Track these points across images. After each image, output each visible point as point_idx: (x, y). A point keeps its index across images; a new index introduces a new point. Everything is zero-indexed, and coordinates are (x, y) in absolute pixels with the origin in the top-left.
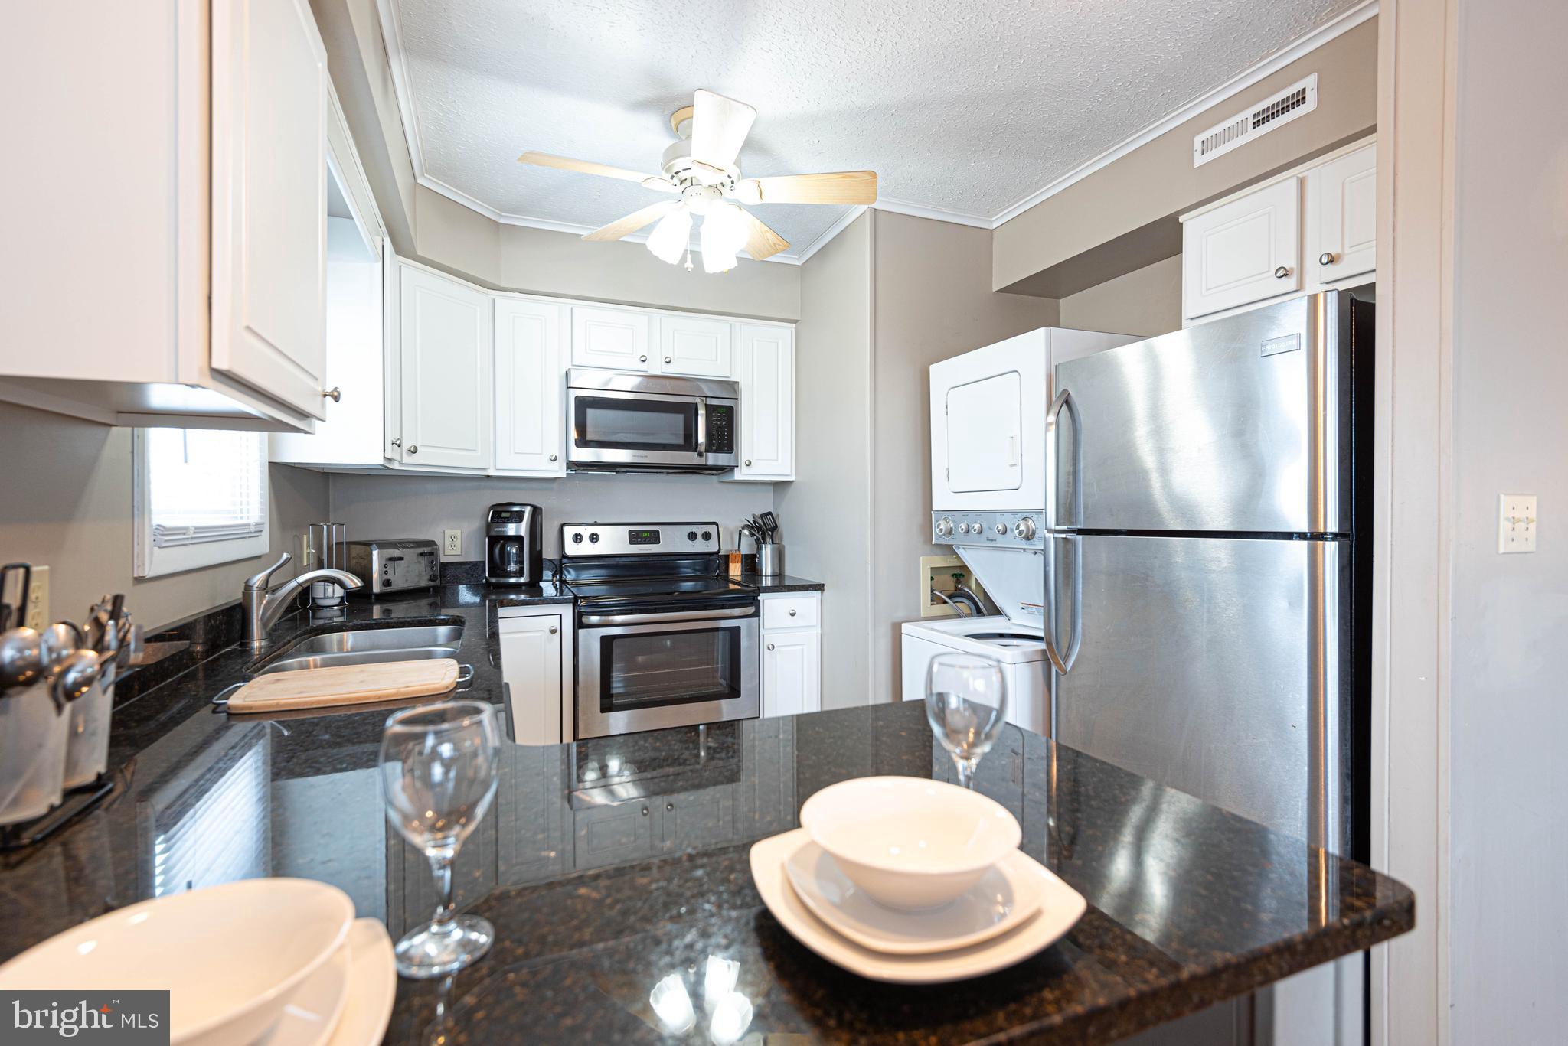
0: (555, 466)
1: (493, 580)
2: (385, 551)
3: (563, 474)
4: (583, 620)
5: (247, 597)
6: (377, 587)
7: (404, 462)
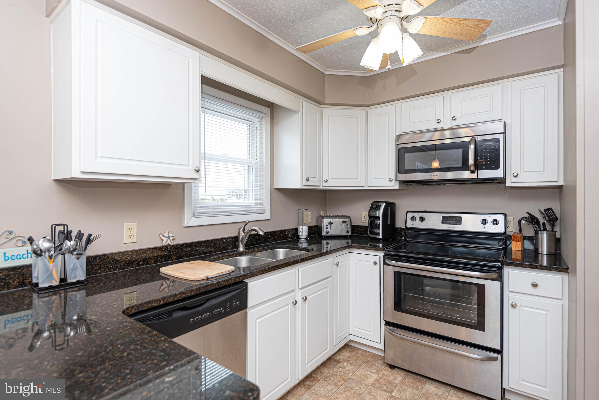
0: (393, 183)
1: (371, 235)
2: (326, 220)
3: (397, 187)
4: (387, 261)
5: (239, 234)
6: (324, 234)
7: (323, 186)
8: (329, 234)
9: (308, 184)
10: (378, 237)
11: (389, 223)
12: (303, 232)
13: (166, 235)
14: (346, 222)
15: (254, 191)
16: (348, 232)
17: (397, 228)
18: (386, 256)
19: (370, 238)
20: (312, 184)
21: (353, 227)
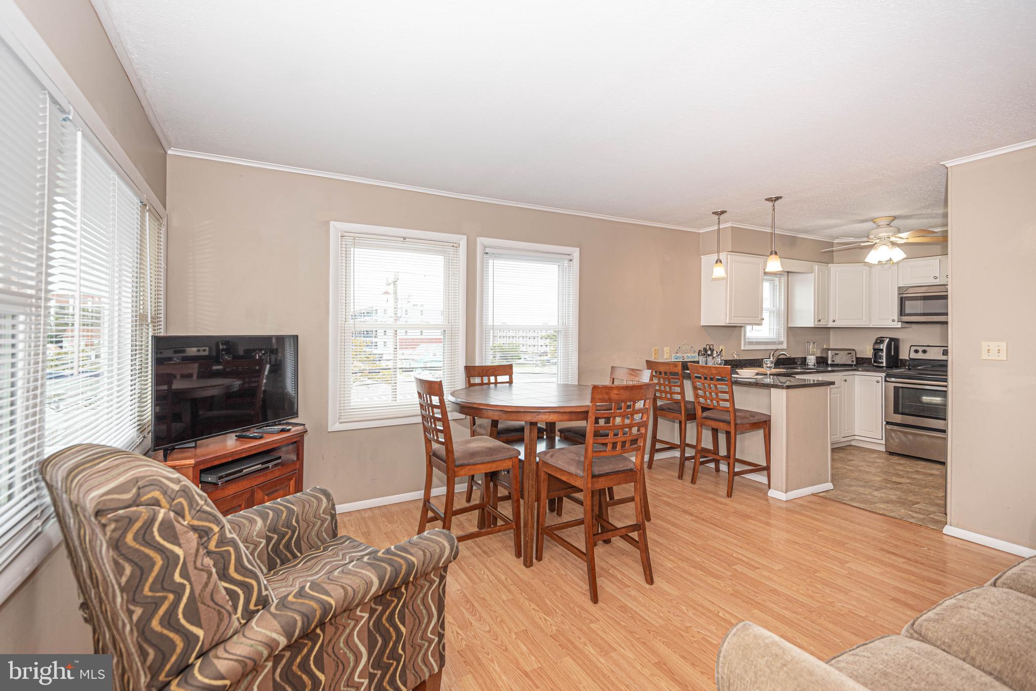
0: (896, 323)
1: (875, 364)
2: (833, 352)
3: (899, 326)
4: (887, 379)
6: (830, 362)
7: (831, 324)
8: (834, 363)
9: (820, 323)
10: (882, 365)
11: (893, 354)
12: (811, 360)
13: (736, 353)
14: (851, 353)
16: (853, 361)
17: (901, 359)
18: (888, 376)
19: (874, 366)
20: (822, 324)
21: (857, 359)
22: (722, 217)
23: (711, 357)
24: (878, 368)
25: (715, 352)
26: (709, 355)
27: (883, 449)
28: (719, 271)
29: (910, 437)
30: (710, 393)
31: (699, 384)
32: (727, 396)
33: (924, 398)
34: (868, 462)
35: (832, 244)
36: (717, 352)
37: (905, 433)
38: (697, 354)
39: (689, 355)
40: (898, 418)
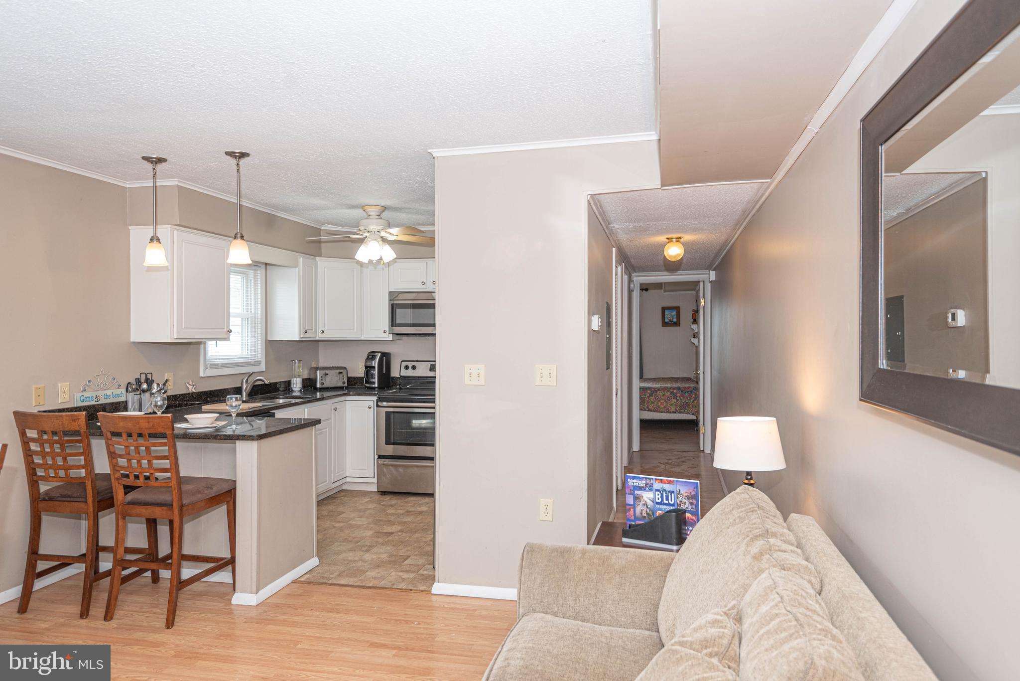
0: (386, 335)
1: (367, 385)
2: (322, 371)
3: (391, 338)
4: (380, 404)
5: (242, 384)
6: (318, 386)
7: (319, 337)
8: (323, 386)
9: (307, 335)
10: (373, 386)
11: (384, 372)
12: (297, 385)
13: (191, 383)
14: (342, 373)
15: (249, 343)
16: (344, 383)
17: (393, 378)
18: (380, 399)
19: (366, 387)
20: (309, 336)
21: (349, 379)
22: (159, 167)
23: (147, 394)
24: (369, 391)
25: (155, 386)
26: (144, 391)
27: (374, 488)
28: (155, 256)
29: (401, 470)
30: (139, 462)
31: (120, 449)
32: (166, 463)
33: (414, 422)
34: (360, 511)
35: (318, 232)
36: (158, 385)
37: (396, 466)
38: (124, 390)
39: (109, 392)
40: (390, 450)
